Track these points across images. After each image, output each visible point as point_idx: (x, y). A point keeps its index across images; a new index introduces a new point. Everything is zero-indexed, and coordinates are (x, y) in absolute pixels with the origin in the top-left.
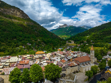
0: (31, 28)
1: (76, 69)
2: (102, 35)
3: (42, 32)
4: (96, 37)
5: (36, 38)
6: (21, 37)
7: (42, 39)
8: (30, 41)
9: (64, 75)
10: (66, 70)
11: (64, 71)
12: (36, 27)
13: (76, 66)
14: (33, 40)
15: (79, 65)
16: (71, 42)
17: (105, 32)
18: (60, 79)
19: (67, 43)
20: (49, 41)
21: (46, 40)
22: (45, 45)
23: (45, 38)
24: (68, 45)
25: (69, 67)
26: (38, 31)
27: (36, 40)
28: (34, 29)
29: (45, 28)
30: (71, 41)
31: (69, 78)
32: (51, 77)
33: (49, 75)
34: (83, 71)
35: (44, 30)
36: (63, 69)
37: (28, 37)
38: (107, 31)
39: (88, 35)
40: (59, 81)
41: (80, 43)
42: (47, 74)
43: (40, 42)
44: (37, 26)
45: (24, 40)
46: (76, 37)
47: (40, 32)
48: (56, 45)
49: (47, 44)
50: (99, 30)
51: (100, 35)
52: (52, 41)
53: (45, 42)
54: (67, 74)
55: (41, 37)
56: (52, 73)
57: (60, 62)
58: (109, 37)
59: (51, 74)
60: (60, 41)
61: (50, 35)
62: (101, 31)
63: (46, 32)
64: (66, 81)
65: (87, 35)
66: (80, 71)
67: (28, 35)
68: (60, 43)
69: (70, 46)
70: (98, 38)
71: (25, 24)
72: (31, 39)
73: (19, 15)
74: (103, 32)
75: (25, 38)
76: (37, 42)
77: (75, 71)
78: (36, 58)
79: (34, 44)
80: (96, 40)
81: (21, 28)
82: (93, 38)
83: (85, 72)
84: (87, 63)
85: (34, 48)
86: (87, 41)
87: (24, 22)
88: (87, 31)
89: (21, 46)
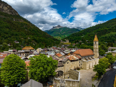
1: (77, 64)
3: (33, 30)
4: (91, 37)
6: (7, 34)
7: (33, 38)
8: (18, 39)
9: (61, 73)
10: (63, 66)
11: (61, 68)
13: (77, 60)
14: (22, 38)
15: (80, 59)
17: (99, 32)
18: (56, 79)
20: (41, 39)
21: (37, 38)
22: (36, 43)
24: (63, 44)
25: (69, 61)
26: (28, 29)
27: (25, 38)
28: (24, 27)
29: (37, 27)
30: (66, 40)
31: (68, 78)
32: (40, 76)
34: (87, 67)
35: (36, 29)
36: (60, 64)
37: (16, 35)
39: (83, 35)
40: (54, 81)
41: (76, 42)
42: (33, 70)
43: (30, 40)
44: (28, 24)
45: (10, 37)
46: (70, 37)
47: (31, 30)
48: (49, 44)
49: (39, 43)
50: (94, 30)
52: (45, 40)
53: (36, 41)
54: (65, 71)
55: (32, 35)
56: (41, 68)
57: (55, 56)
58: (104, 36)
59: (39, 70)
60: (53, 41)
62: (96, 31)
63: (38, 31)
64: (65, 82)
65: (82, 35)
66: (82, 68)
67: (15, 33)
68: (54, 42)
69: (64, 45)
70: (94, 37)
71: (13, 20)
72: (20, 37)
73: (7, 10)
74: (98, 31)
75: (12, 35)
76: (27, 40)
77: (76, 67)
78: (21, 53)
79: (23, 42)
80: (91, 39)
81: (8, 25)
82: (88, 37)
83: (88, 68)
84: (90, 57)
85: (22, 46)
86: (82, 40)
87: (12, 19)
88: (82, 31)
89: (5, 43)
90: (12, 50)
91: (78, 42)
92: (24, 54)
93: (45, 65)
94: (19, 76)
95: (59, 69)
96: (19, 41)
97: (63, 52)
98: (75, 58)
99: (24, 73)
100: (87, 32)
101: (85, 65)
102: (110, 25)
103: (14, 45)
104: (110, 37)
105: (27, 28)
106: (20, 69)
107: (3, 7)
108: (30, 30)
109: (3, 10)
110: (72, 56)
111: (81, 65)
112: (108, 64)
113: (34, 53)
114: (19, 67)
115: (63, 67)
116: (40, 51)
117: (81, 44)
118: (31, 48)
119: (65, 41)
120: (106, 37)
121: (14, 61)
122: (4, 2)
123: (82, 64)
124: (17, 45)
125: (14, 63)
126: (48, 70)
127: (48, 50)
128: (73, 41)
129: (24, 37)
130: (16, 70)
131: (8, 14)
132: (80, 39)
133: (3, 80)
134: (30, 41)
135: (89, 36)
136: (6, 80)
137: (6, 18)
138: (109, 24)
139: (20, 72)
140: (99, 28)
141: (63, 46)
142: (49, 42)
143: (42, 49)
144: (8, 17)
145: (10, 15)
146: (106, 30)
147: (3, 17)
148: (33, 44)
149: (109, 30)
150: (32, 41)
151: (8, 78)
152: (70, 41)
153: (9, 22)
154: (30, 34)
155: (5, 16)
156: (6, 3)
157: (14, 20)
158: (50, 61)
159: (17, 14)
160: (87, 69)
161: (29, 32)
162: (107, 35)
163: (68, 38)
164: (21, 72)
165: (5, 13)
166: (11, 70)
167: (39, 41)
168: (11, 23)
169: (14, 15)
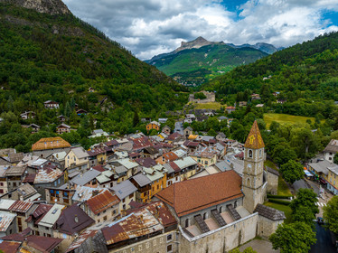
0: (73, 47)
2: (314, 72)
3: (110, 62)
4: (293, 81)
5: (83, 83)
12: (92, 43)
16: (205, 98)
17: (324, 62)
19: (192, 101)
20: (128, 92)
26: (97, 58)
28: (85, 51)
29: (124, 50)
30: (205, 93)
37: (55, 80)
38: (332, 60)
39: (268, 71)
41: (238, 100)
47: (105, 61)
49: (120, 104)
50: (307, 55)
51: (309, 73)
62: (312, 60)
65: (263, 73)
69: (198, 112)
71: (53, 32)
72: (63, 87)
73: (33, 1)
74: (318, 61)
81: (36, 47)
82: (282, 81)
86: (261, 93)
87: (50, 27)
88: (267, 59)
91: (245, 98)
96: (58, 102)
100: (283, 62)
105: (91, 56)
108: (101, 62)
119: (202, 97)
131: (38, 14)
132: (254, 87)
134: (92, 100)
135: (287, 76)
137: (31, 25)
140: (324, 49)
141: (193, 116)
142: (157, 97)
144: (38, 24)
145: (44, 14)
147: (23, 22)
148: (103, 109)
150: (101, 98)
153: (39, 38)
155: (30, 18)
157: (56, 32)
159: (64, 11)
161: (99, 66)
165: (28, 10)
167: (123, 98)
168: (44, 41)
169: (56, 16)
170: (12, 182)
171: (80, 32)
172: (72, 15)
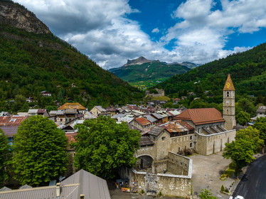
0: (55, 56)
1: (184, 142)
3: (82, 68)
4: (217, 83)
5: (66, 81)
6: (25, 75)
7: (82, 84)
8: (50, 87)
9: (147, 162)
10: (152, 145)
11: (147, 149)
12: (68, 55)
13: (184, 133)
14: (57, 84)
15: (192, 131)
17: (236, 71)
20: (100, 88)
21: (92, 86)
22: (90, 98)
23: (90, 83)
24: (150, 99)
25: (166, 135)
26: (73, 65)
28: (64, 60)
29: (91, 61)
30: (157, 90)
31: (165, 172)
33: (91, 154)
35: (89, 65)
36: (144, 140)
37: (45, 78)
38: (242, 69)
39: (197, 78)
41: (180, 96)
42: (85, 151)
43: (75, 89)
45: (31, 82)
46: (168, 84)
47: (79, 68)
48: (120, 100)
49: (95, 96)
50: (223, 67)
52: (109, 91)
53: (90, 92)
54: (158, 158)
55: (81, 79)
56: (103, 147)
57: (133, 123)
58: (247, 82)
59: (99, 151)
60: (128, 92)
61: (105, 76)
62: (228, 70)
65: (194, 79)
67: (43, 73)
68: (130, 96)
69: (154, 102)
70: (223, 84)
71: (38, 46)
72: (53, 82)
73: (24, 24)
75: (37, 79)
76: (69, 91)
77: (182, 149)
78: (56, 116)
79: (60, 93)
80: (217, 89)
81: (28, 55)
82: (209, 84)
83: (211, 152)
84: (215, 127)
85: (58, 104)
86: (196, 92)
87: (36, 42)
88: (195, 70)
89: (21, 96)
90: (36, 111)
91: (185, 94)
92: (64, 119)
93: (111, 140)
94: (53, 165)
95: (142, 152)
96: (50, 92)
97: (151, 115)
98: (180, 127)
99: (64, 159)
100: (207, 72)
101: (204, 145)
102: (261, 56)
103: (39, 101)
104: (261, 83)
105: (68, 64)
106: (54, 148)
107: (15, 16)
108: (76, 68)
109: (16, 22)
110: (173, 123)
111: (193, 144)
112: (259, 142)
113: (86, 116)
114: (53, 145)
115: (152, 148)
116: (99, 113)
117: (192, 99)
118: (78, 106)
119: (156, 93)
120: (252, 84)
121: (42, 130)
122: (18, 5)
123: (195, 142)
124: (48, 100)
125: (42, 134)
126: (119, 152)
127: (118, 111)
128: (173, 92)
129: (63, 83)
130: (45, 151)
131: (27, 32)
132: (190, 88)
133: (16, 171)
134: (75, 92)
135: (212, 80)
136: (23, 173)
137: (23, 40)
138: (259, 53)
139: (55, 155)
140: (234, 63)
141: (152, 103)
142: (119, 94)
143: (103, 108)
144: (28, 39)
145: (32, 33)
146: (252, 67)
147: (17, 37)
148: (84, 99)
149: (259, 66)
150: (81, 92)
151: (29, 167)
152: (166, 93)
153: (29, 49)
154: (76, 77)
155: (22, 35)
156: (22, 7)
157: (41, 46)
158: (124, 130)
159: (47, 32)
160: (208, 153)
161: (75, 71)
162: (254, 79)
163: (162, 86)
164: (58, 156)
165: (19, 29)
166: (34, 149)
167: (97, 92)
168: (33, 51)
169: (41, 35)
170: (68, 119)
171: (59, 46)
172: (52, 35)
